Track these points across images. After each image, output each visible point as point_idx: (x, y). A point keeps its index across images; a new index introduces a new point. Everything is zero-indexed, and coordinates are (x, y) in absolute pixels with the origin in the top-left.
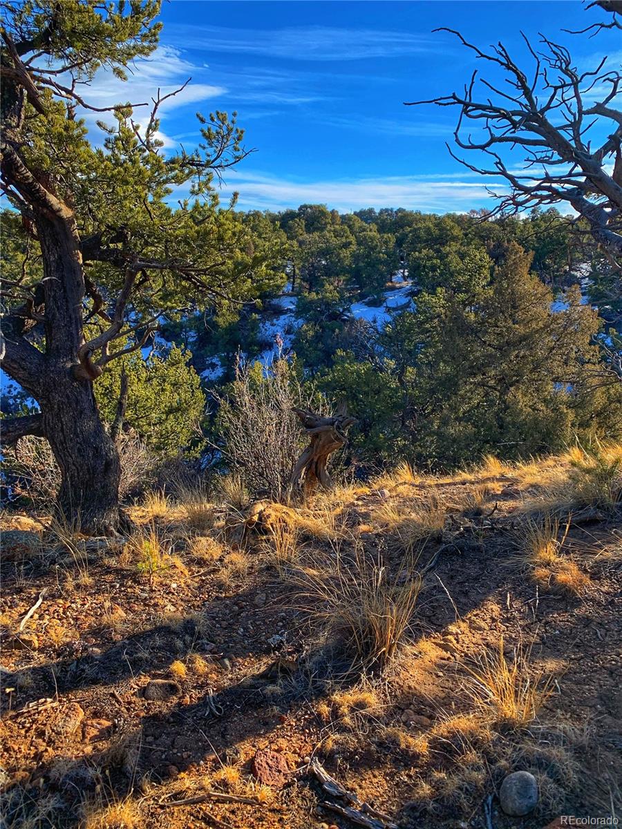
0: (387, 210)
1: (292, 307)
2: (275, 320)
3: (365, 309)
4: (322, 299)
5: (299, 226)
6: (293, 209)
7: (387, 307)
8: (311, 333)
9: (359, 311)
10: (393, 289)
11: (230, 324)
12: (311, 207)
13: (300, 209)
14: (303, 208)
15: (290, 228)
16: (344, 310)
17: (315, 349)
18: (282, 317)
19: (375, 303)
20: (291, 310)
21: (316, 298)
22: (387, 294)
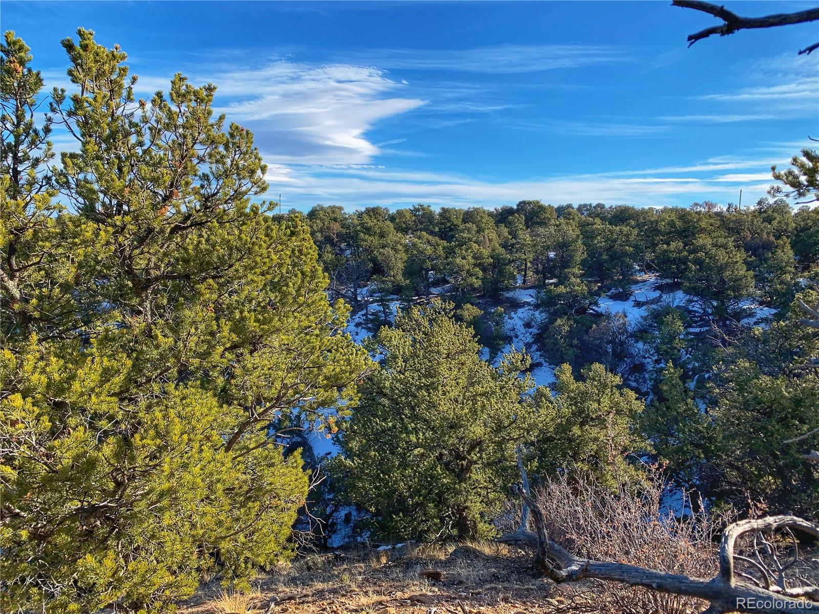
0: (585, 206)
1: (529, 300)
2: (513, 313)
3: (611, 303)
4: (570, 293)
5: (519, 222)
6: (510, 205)
7: (636, 301)
8: (567, 328)
9: (605, 305)
10: (637, 282)
11: (474, 317)
12: (530, 203)
13: (518, 205)
14: (522, 205)
15: (510, 223)
16: (591, 304)
17: (571, 346)
18: (520, 310)
19: (622, 297)
20: (528, 304)
21: (564, 291)
22: (633, 287)
